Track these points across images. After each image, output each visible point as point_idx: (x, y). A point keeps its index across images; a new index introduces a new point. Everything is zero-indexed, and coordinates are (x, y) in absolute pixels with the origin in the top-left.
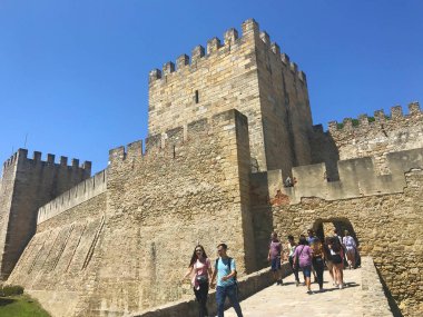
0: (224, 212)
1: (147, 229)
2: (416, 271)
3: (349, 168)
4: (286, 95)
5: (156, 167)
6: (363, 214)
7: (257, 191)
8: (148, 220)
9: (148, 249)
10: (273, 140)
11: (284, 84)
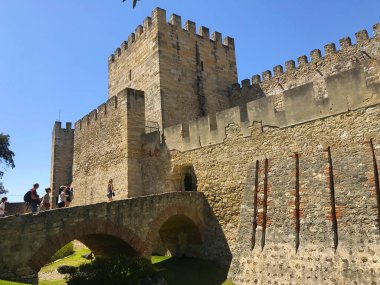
0: (120, 165)
1: (89, 178)
2: (225, 200)
3: (195, 126)
4: (199, 63)
5: (93, 134)
6: (200, 161)
7: (145, 148)
8: (90, 172)
9: (89, 192)
10: (175, 105)
11: (197, 55)
